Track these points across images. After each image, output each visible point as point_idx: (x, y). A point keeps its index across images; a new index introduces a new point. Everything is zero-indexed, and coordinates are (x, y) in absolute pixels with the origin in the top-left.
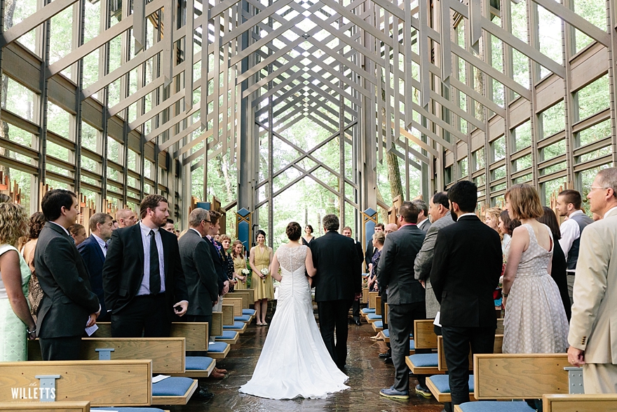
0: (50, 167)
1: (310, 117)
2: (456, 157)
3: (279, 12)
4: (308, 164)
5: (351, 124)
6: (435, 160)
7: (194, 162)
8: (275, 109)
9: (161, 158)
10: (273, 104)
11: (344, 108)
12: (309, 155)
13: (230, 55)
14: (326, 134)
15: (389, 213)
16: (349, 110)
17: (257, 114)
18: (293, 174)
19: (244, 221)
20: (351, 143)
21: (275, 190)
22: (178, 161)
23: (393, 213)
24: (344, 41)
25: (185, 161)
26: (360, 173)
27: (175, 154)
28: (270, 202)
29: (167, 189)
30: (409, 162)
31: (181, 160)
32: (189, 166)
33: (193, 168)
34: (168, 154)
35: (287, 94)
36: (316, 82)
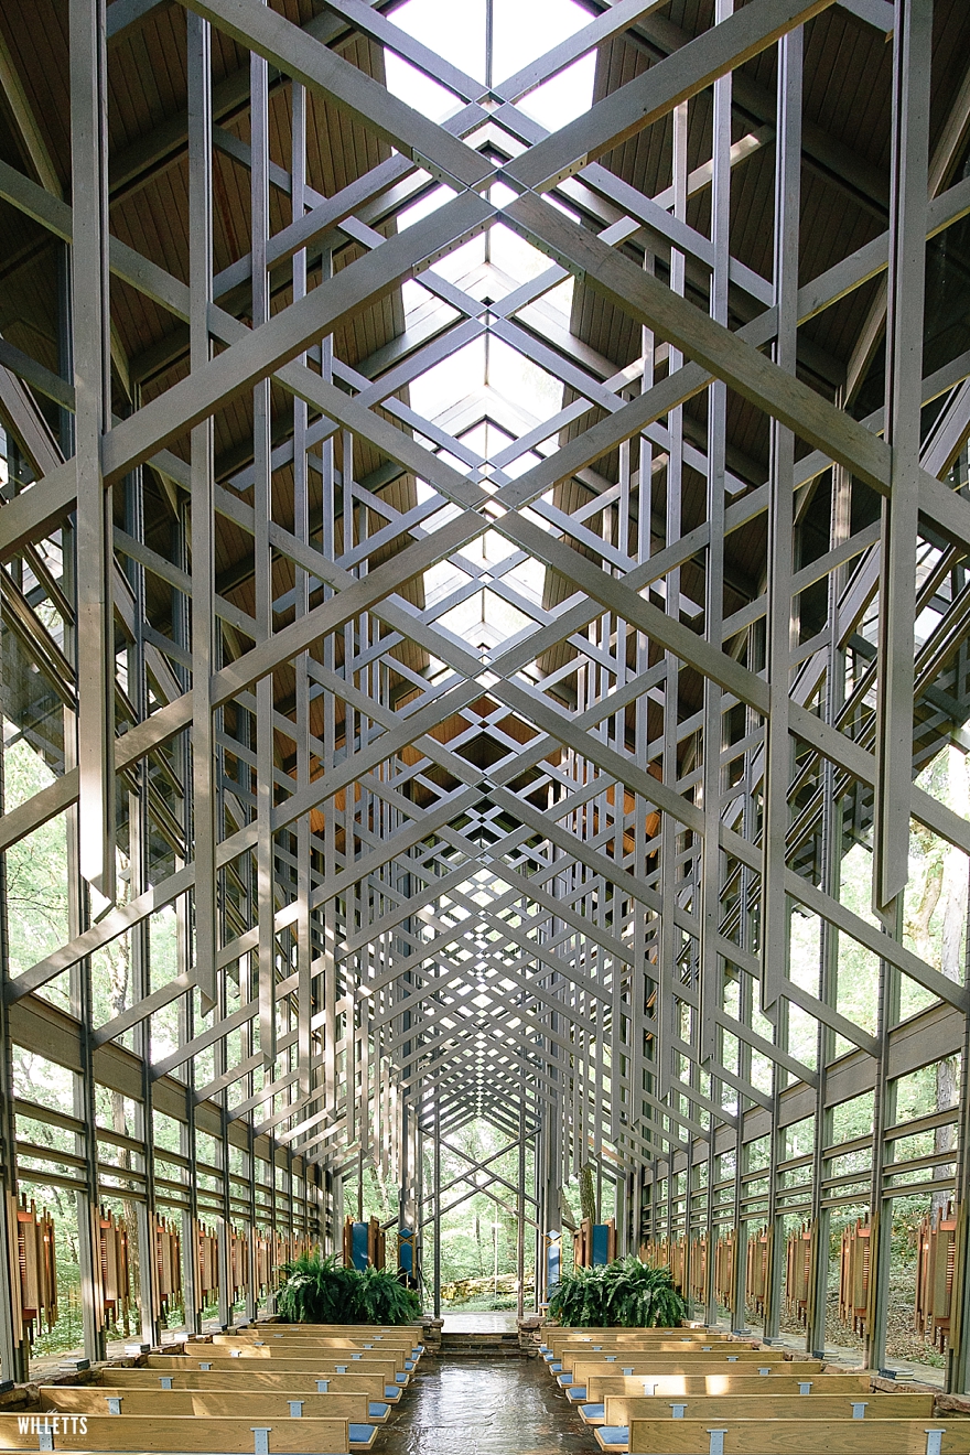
0: (160, 1191)
1: (483, 1116)
2: (656, 1176)
3: (452, 985)
4: (482, 1178)
5: (535, 1130)
6: (632, 1175)
7: (345, 1174)
8: (442, 1112)
9: (310, 1171)
10: (440, 1106)
11: (526, 1112)
12: (482, 1166)
13: (382, 1040)
14: (505, 1141)
15: (576, 1236)
16: (532, 1115)
17: (421, 1118)
18: (463, 1188)
19: (406, 1242)
20: (533, 1148)
21: (443, 1206)
22: (327, 1173)
23: (580, 1237)
24: (526, 1021)
25: (337, 1172)
26: (543, 1189)
27: (325, 1166)
28: (436, 1219)
29: (317, 1205)
30: (601, 1175)
31: (330, 1170)
32: (340, 1177)
33: (344, 1179)
34: (316, 1165)
35: (461, 1093)
36: (491, 1068)
